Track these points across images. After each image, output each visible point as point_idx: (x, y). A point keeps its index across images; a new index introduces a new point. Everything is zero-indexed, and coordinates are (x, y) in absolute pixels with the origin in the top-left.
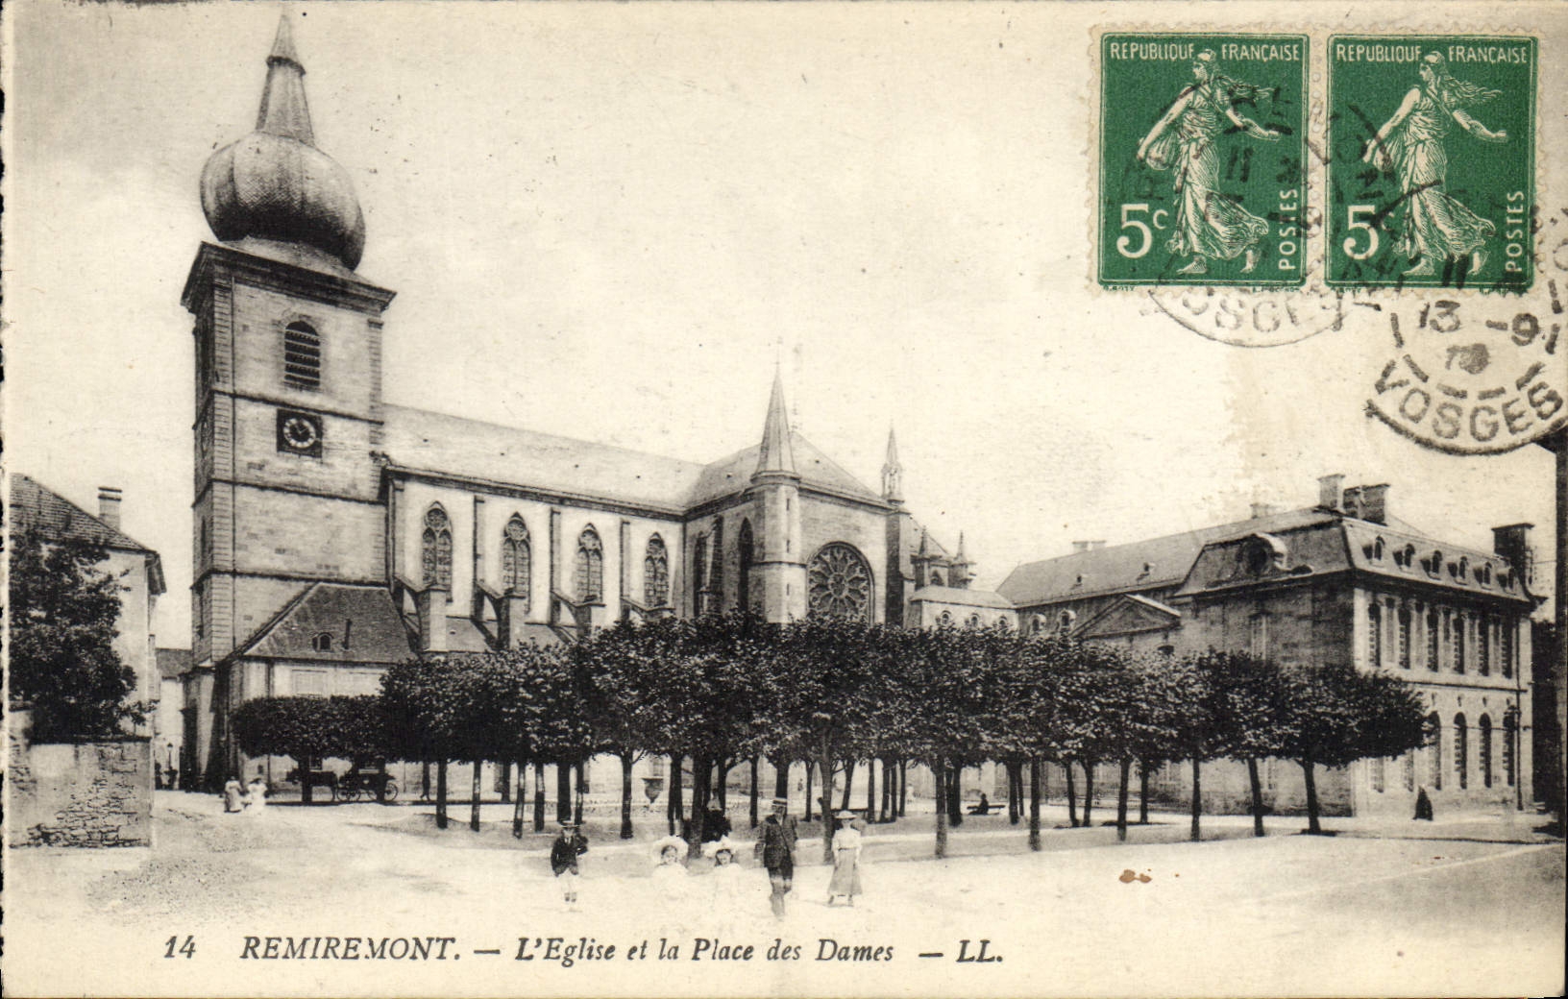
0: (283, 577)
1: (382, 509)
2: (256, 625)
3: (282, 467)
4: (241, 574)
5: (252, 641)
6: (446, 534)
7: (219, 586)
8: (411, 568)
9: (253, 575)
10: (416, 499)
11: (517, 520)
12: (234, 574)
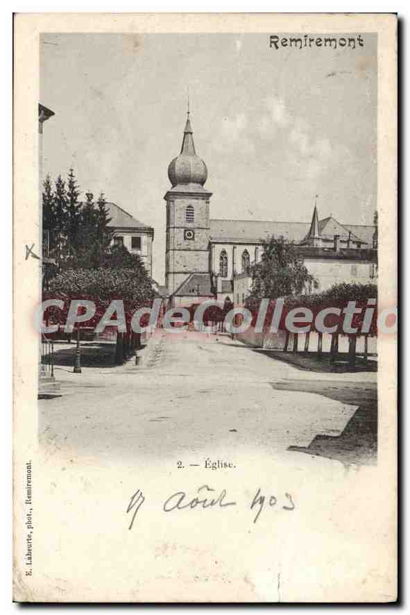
0: (185, 273)
1: (208, 253)
2: (178, 286)
3: (185, 244)
4: (176, 273)
5: (177, 292)
6: (226, 258)
7: (171, 276)
8: (216, 268)
9: (179, 273)
10: (217, 249)
11: (246, 252)
12: (174, 273)
